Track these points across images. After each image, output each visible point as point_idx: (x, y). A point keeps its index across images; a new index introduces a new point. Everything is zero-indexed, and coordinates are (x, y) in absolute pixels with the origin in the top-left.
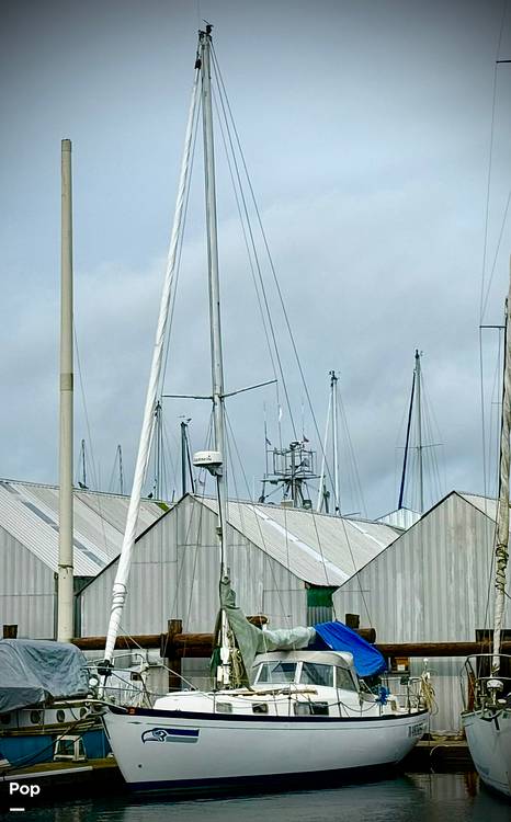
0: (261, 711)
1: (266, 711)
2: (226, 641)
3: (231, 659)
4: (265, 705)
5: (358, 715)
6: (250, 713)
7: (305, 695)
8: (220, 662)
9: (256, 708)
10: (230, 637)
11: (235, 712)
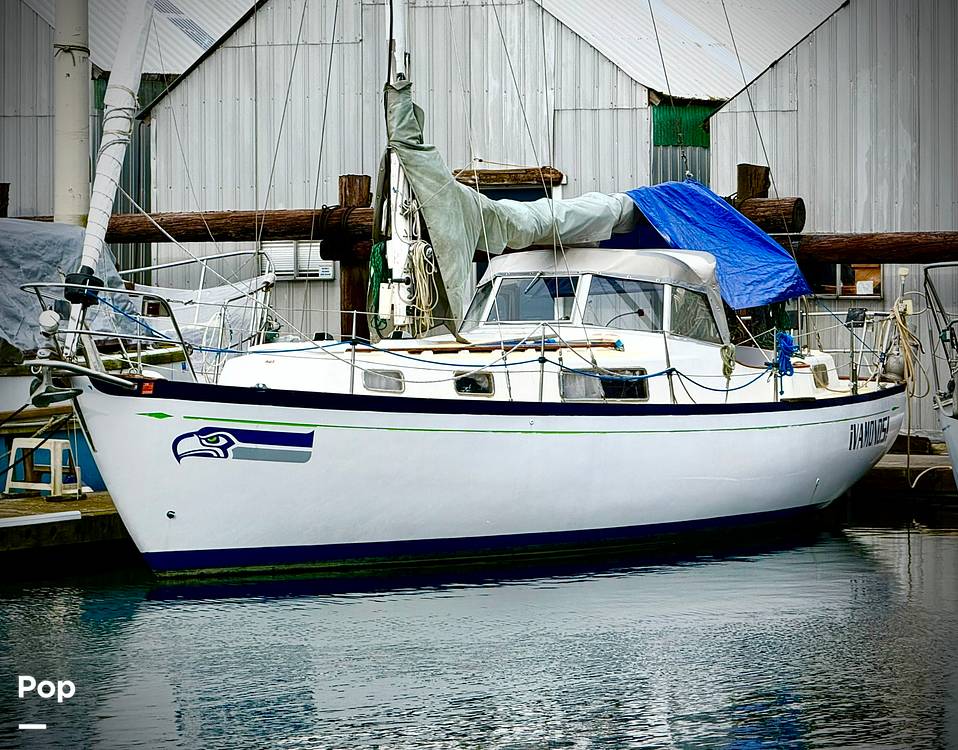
0: (476, 389)
1: (488, 390)
2: (400, 226)
3: (411, 269)
4: (488, 376)
5: (718, 399)
6: (449, 392)
7: (585, 353)
8: (386, 274)
9: (464, 383)
10: (409, 216)
11: (411, 392)
